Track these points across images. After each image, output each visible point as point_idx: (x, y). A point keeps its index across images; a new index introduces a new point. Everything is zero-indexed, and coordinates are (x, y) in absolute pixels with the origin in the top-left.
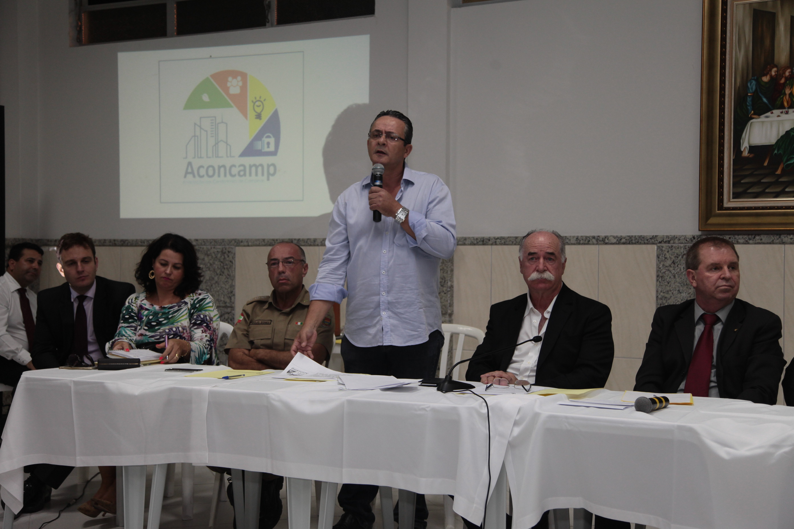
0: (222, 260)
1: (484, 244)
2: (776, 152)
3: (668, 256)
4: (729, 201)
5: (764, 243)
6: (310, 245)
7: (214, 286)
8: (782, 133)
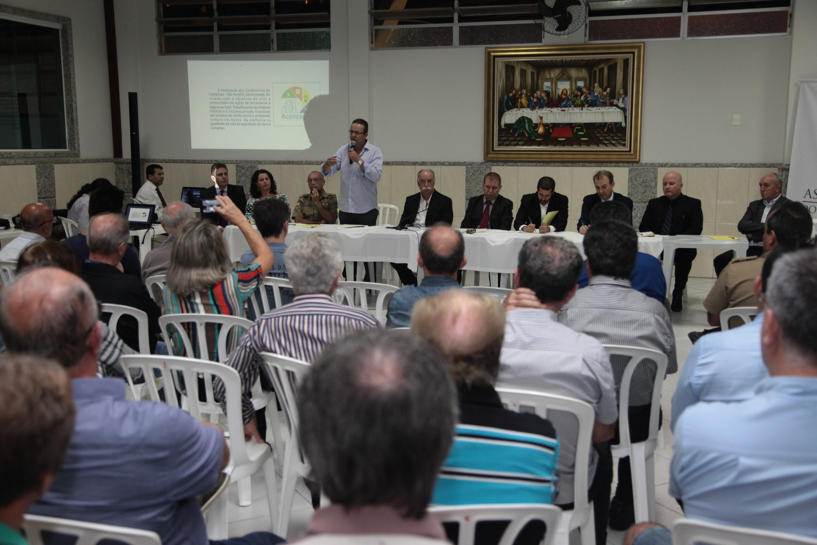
0: (251, 171)
1: (387, 165)
2: (515, 127)
3: (471, 171)
4: (496, 147)
5: (510, 166)
6: (299, 164)
7: (247, 184)
8: (517, 118)
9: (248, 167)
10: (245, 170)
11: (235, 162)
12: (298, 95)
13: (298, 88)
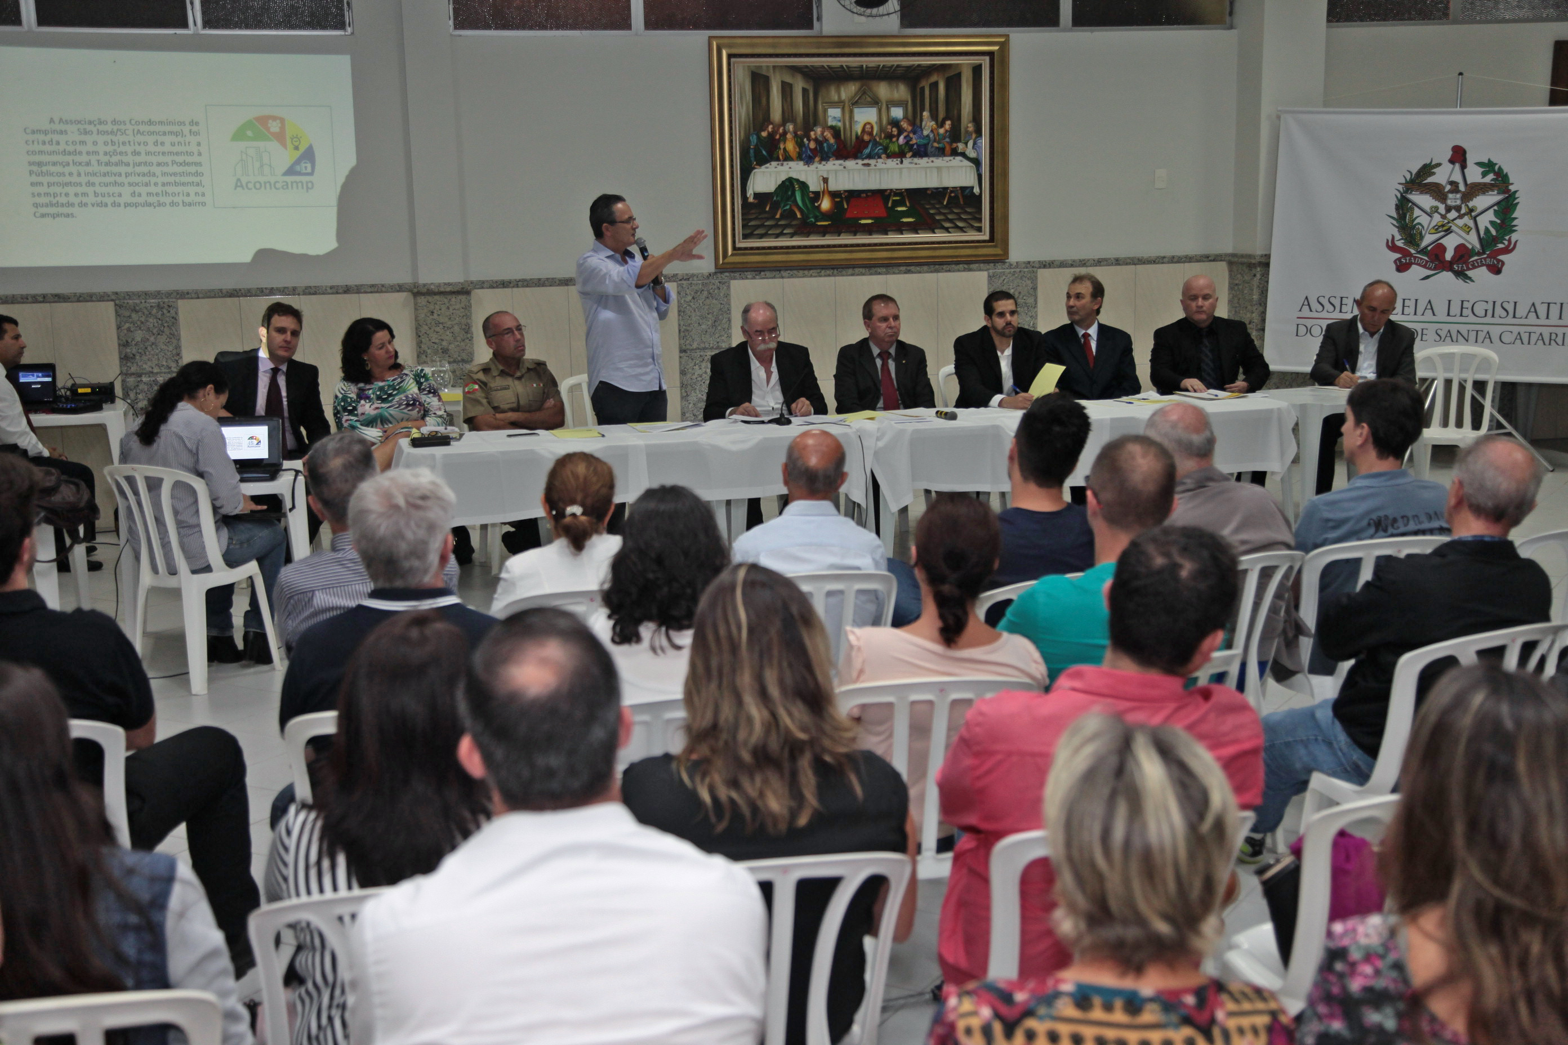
0: (159, 316)
2: (775, 198)
3: (688, 292)
4: (739, 242)
5: (767, 278)
8: (779, 182)
9: (151, 306)
10: (144, 313)
11: (113, 297)
12: (274, 134)
13: (274, 118)
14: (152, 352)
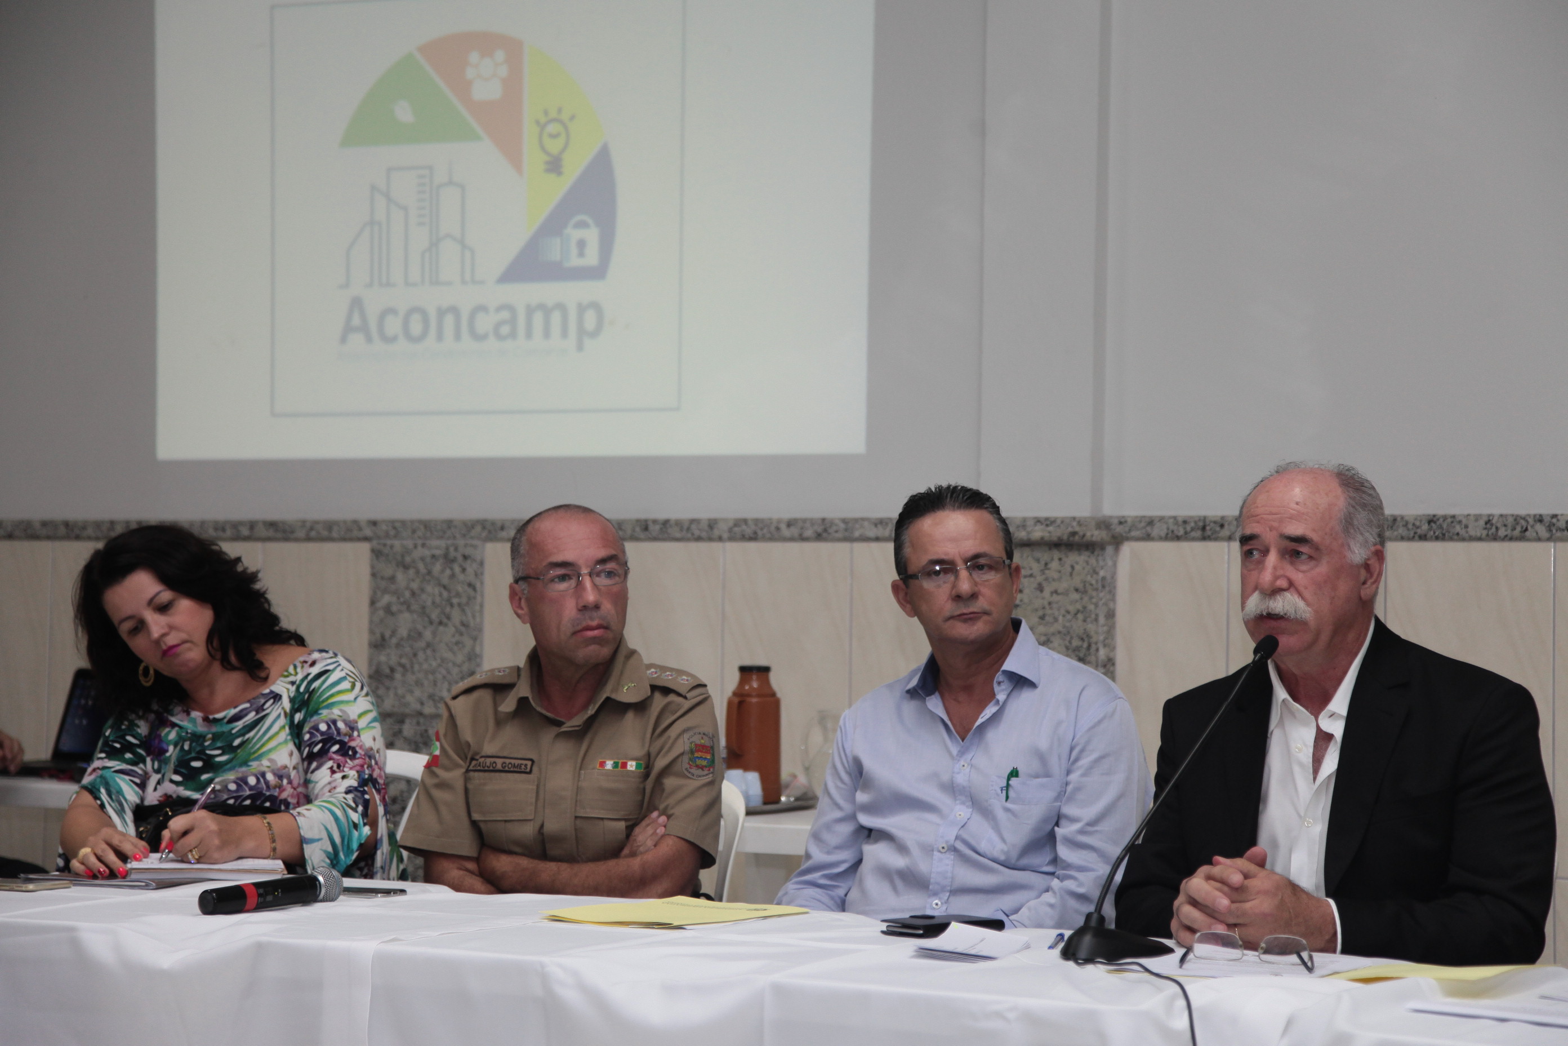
0: (445, 581)
1: (1204, 538)
6: (699, 539)
7: (421, 656)
9: (433, 556)
10: (418, 572)
11: (368, 532)
14: (425, 666)
